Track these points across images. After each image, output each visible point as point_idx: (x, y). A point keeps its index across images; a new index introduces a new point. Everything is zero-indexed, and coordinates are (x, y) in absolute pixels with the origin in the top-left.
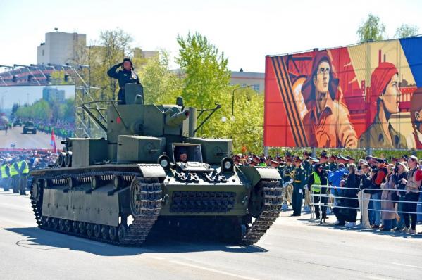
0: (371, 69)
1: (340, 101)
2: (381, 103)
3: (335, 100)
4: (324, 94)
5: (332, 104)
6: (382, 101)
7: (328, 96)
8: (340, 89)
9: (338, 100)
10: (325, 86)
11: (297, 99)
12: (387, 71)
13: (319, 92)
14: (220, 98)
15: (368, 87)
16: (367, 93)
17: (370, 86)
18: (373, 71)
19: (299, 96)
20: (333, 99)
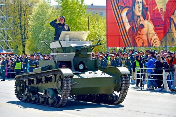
1: (149, 20)
2: (172, 20)
3: (146, 20)
4: (139, 17)
6: (173, 19)
8: (149, 13)
9: (148, 19)
10: (140, 12)
11: (124, 20)
12: (174, 3)
13: (136, 15)
14: (81, 21)
15: (164, 12)
17: (165, 11)
18: (167, 3)
19: (125, 18)
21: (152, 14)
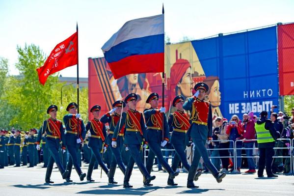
0: (170, 64)
1: (147, 89)
2: (179, 89)
3: (143, 89)
4: (135, 85)
5: (141, 93)
6: (180, 88)
7: (138, 87)
8: (147, 80)
9: (145, 89)
10: (135, 79)
11: (113, 90)
12: (183, 65)
13: (130, 84)
14: (51, 93)
15: (168, 79)
16: (168, 83)
17: (169, 77)
18: (172, 66)
19: (115, 87)
20: (142, 89)
21: (151, 81)
